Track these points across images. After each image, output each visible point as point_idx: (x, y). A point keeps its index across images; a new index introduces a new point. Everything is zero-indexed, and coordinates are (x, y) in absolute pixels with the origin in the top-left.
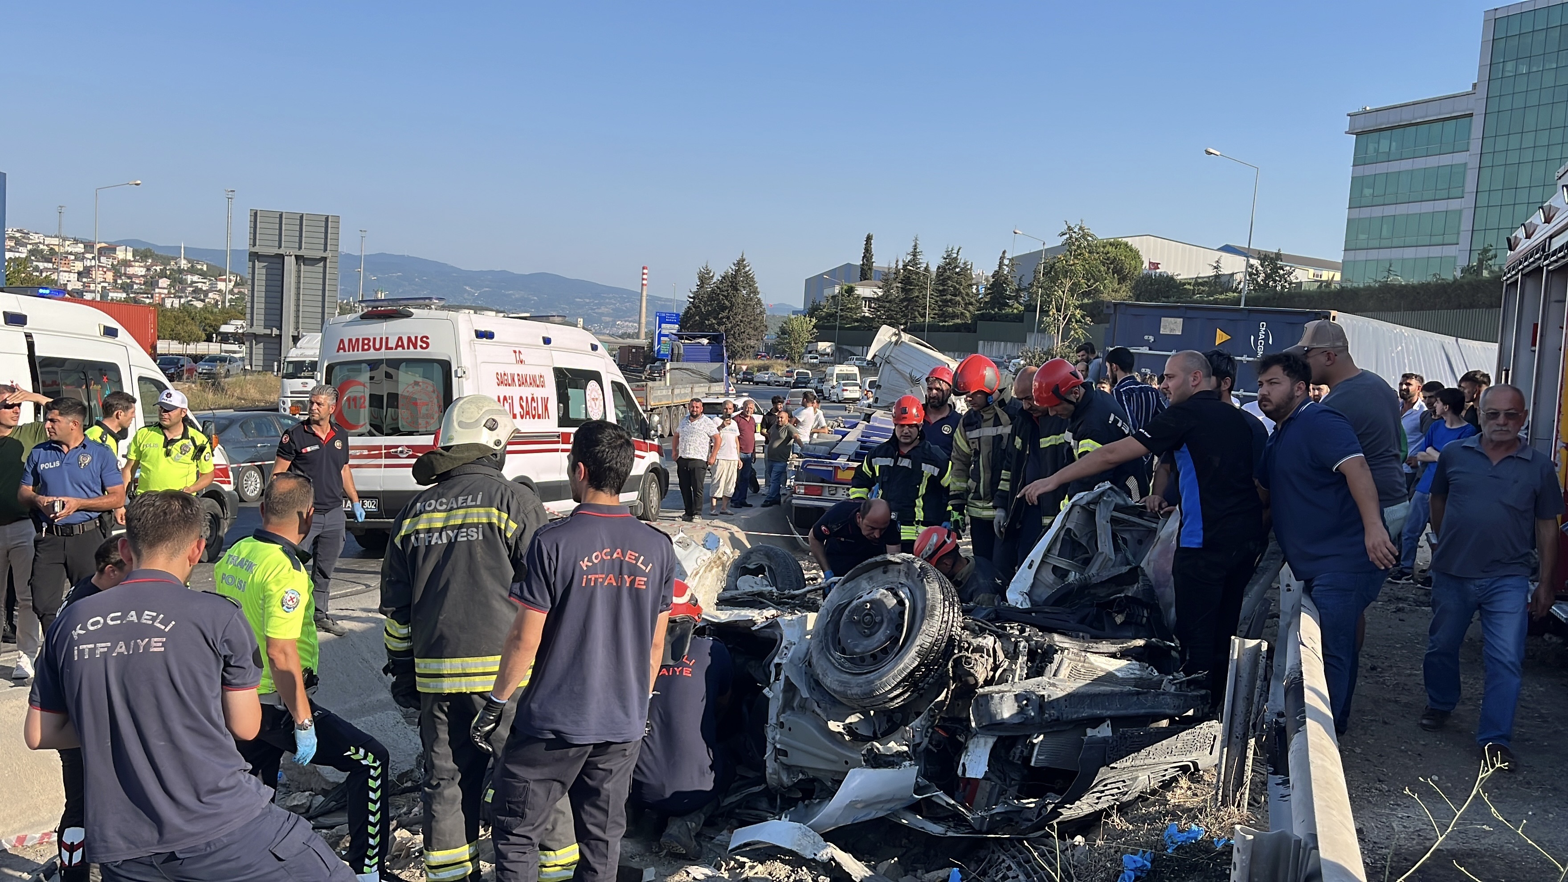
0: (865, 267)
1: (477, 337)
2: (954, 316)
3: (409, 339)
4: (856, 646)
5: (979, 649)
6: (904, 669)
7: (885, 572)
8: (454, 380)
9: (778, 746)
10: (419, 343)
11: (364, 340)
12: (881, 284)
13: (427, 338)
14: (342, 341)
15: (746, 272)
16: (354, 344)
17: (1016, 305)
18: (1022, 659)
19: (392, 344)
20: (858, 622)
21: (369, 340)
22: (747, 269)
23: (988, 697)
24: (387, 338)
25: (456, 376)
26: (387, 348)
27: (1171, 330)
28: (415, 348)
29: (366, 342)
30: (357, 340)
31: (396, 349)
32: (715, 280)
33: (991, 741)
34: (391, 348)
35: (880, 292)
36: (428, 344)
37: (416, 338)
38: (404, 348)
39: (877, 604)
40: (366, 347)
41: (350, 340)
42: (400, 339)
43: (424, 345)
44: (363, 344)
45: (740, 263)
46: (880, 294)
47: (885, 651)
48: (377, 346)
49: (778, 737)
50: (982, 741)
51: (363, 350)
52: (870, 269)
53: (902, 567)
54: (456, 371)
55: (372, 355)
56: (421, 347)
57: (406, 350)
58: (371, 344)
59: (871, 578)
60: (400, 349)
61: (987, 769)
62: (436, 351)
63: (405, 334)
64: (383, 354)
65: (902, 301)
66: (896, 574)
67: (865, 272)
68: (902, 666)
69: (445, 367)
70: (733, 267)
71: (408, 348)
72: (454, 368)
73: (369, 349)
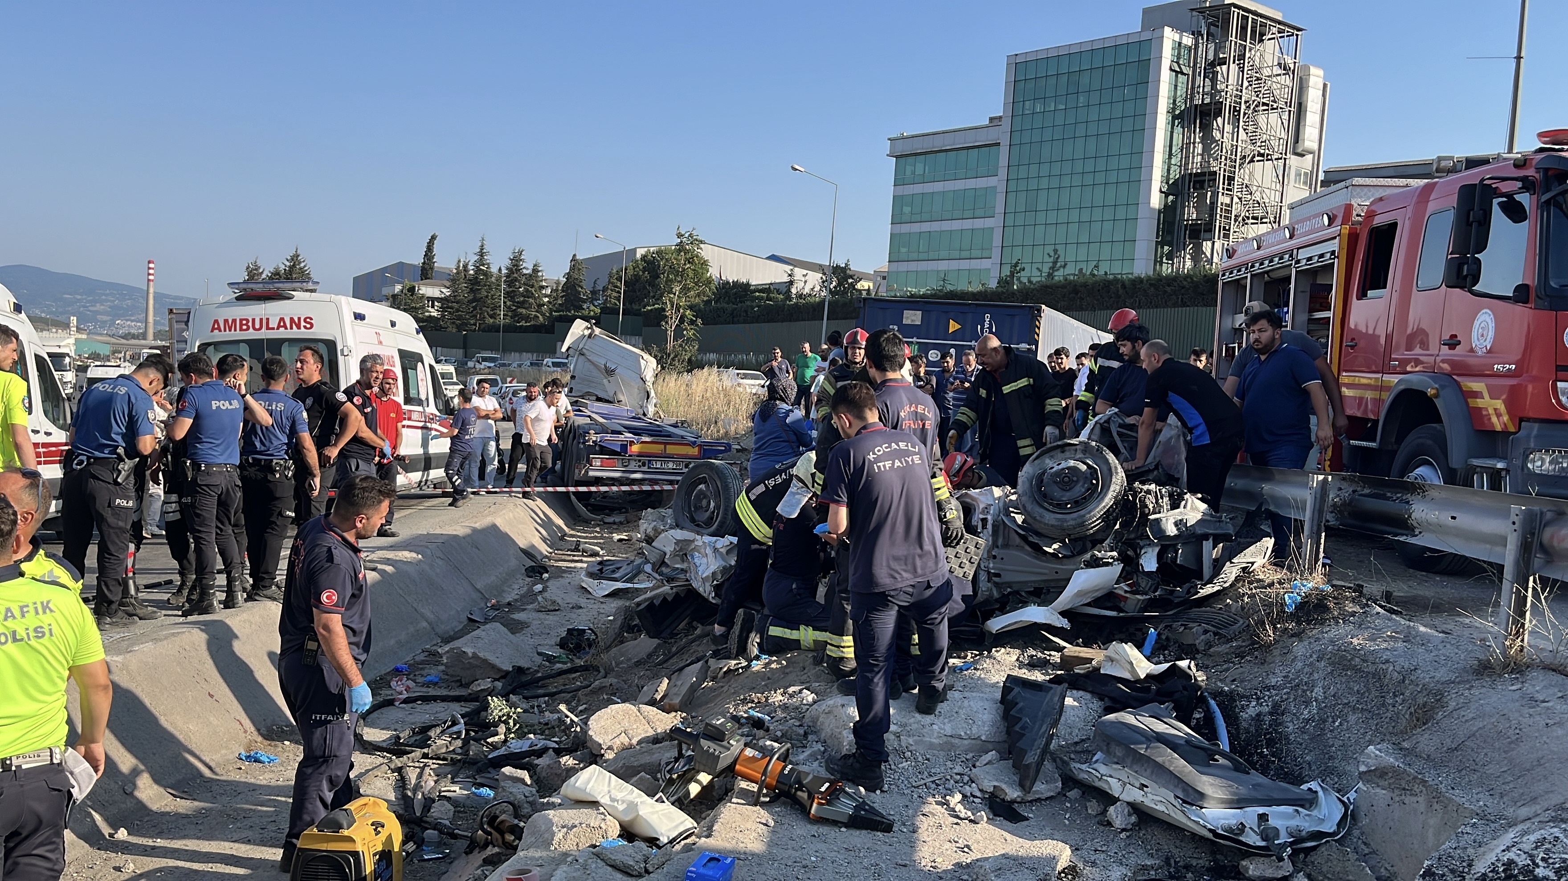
0: (426, 266)
1: (356, 318)
2: (527, 318)
3: (292, 320)
4: (1062, 496)
6: (1104, 507)
7: (1068, 450)
8: (341, 359)
9: (992, 571)
10: (303, 324)
11: (241, 320)
12: (448, 284)
13: (311, 319)
14: (216, 321)
15: (301, 269)
16: (230, 325)
17: (592, 308)
19: (273, 323)
20: (1059, 483)
21: (248, 321)
22: (302, 265)
23: (1158, 521)
24: (268, 319)
25: (342, 354)
26: (268, 328)
27: (912, 321)
28: (299, 327)
29: (244, 322)
30: (234, 321)
31: (278, 329)
32: (264, 276)
33: (1159, 548)
34: (273, 329)
35: (447, 292)
36: (312, 326)
38: (286, 328)
39: (1074, 469)
40: (244, 327)
41: (226, 321)
42: (282, 319)
43: (308, 326)
44: (241, 325)
45: (295, 259)
46: (448, 294)
47: (1090, 493)
48: (257, 326)
49: (991, 565)
50: (1154, 546)
51: (241, 329)
54: (342, 350)
55: (251, 335)
56: (305, 327)
58: (250, 324)
60: (282, 329)
61: (1155, 566)
62: (320, 331)
63: (287, 315)
64: (264, 334)
65: (471, 302)
67: (426, 272)
69: (331, 345)
70: (288, 264)
71: (291, 328)
72: (339, 348)
73: (248, 329)
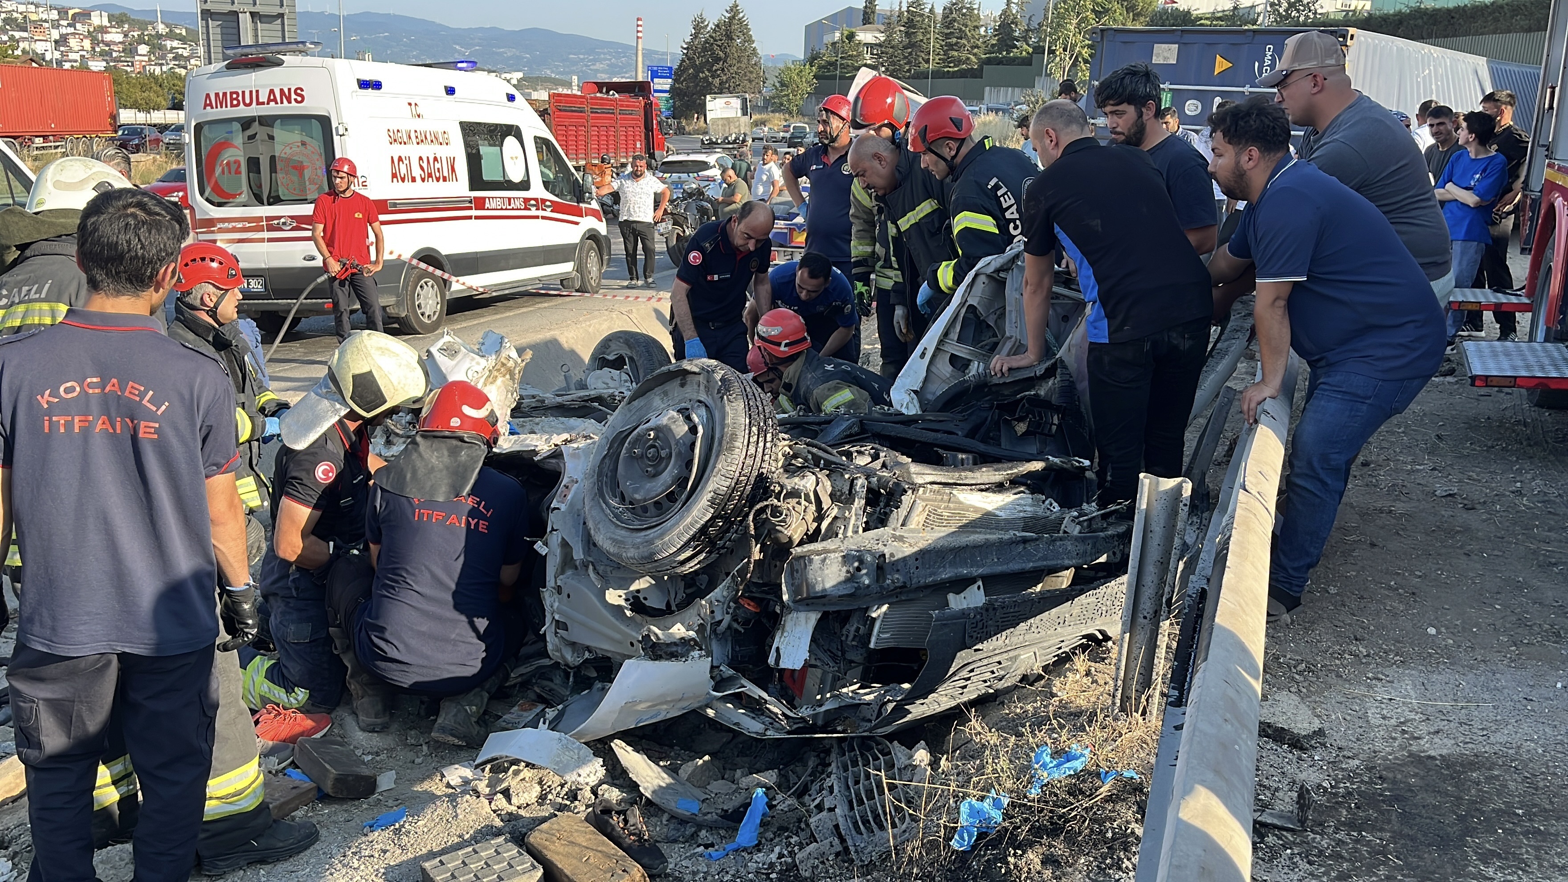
0: (868, 10)
1: (360, 87)
2: (959, 62)
3: (282, 91)
4: (636, 490)
5: (794, 494)
6: (692, 525)
7: (682, 385)
8: (336, 139)
9: (557, 617)
10: (293, 96)
11: (231, 93)
12: (882, 28)
13: (302, 90)
14: (208, 96)
15: (740, 19)
16: (221, 100)
17: (1025, 46)
18: (859, 503)
19: (263, 98)
20: (642, 457)
21: (237, 93)
22: (741, 15)
23: (803, 559)
24: (257, 91)
25: (337, 134)
26: (258, 103)
27: (1165, 58)
28: (290, 102)
29: (235, 96)
30: (225, 94)
31: (268, 104)
32: (709, 29)
33: (813, 618)
34: (263, 103)
35: (882, 37)
36: (303, 97)
37: (289, 90)
38: (277, 103)
39: (662, 432)
40: (235, 102)
41: (217, 95)
42: (272, 91)
43: (299, 99)
44: (232, 99)
45: (734, 10)
46: (882, 39)
47: (671, 497)
48: (247, 101)
49: (556, 605)
50: (802, 615)
51: (232, 106)
52: (873, 12)
53: (701, 378)
54: (337, 128)
55: (242, 111)
56: (296, 100)
57: (279, 105)
58: (240, 98)
59: (666, 394)
60: (272, 104)
61: (807, 655)
62: (312, 106)
63: (276, 86)
64: (254, 111)
65: (905, 47)
66: (696, 387)
67: (868, 16)
68: (689, 520)
69: (325, 122)
70: (728, 15)
71: (282, 102)
72: (334, 125)
73: (238, 105)
